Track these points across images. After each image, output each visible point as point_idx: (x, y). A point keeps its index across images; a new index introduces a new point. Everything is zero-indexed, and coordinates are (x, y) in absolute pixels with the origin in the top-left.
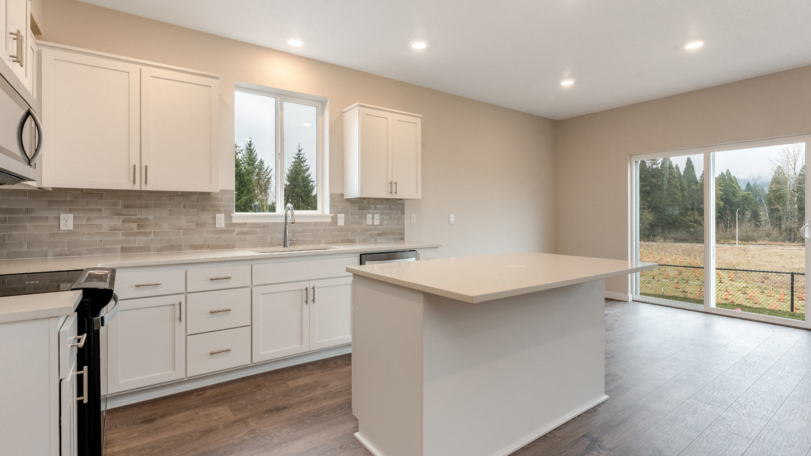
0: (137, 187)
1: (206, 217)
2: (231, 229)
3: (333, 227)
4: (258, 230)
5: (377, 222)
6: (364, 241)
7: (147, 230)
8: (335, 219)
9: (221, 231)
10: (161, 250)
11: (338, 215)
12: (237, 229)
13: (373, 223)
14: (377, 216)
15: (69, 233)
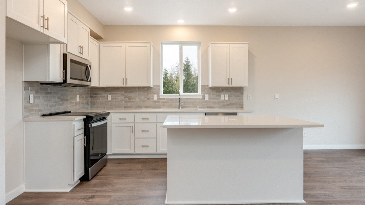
0: (124, 86)
1: (150, 96)
2: (159, 101)
3: (203, 101)
4: (169, 101)
5: (227, 98)
6: (219, 108)
7: (132, 101)
8: (204, 97)
9: (155, 102)
10: (136, 108)
11: (206, 95)
12: (161, 101)
13: (224, 99)
14: (227, 96)
15: (110, 101)
